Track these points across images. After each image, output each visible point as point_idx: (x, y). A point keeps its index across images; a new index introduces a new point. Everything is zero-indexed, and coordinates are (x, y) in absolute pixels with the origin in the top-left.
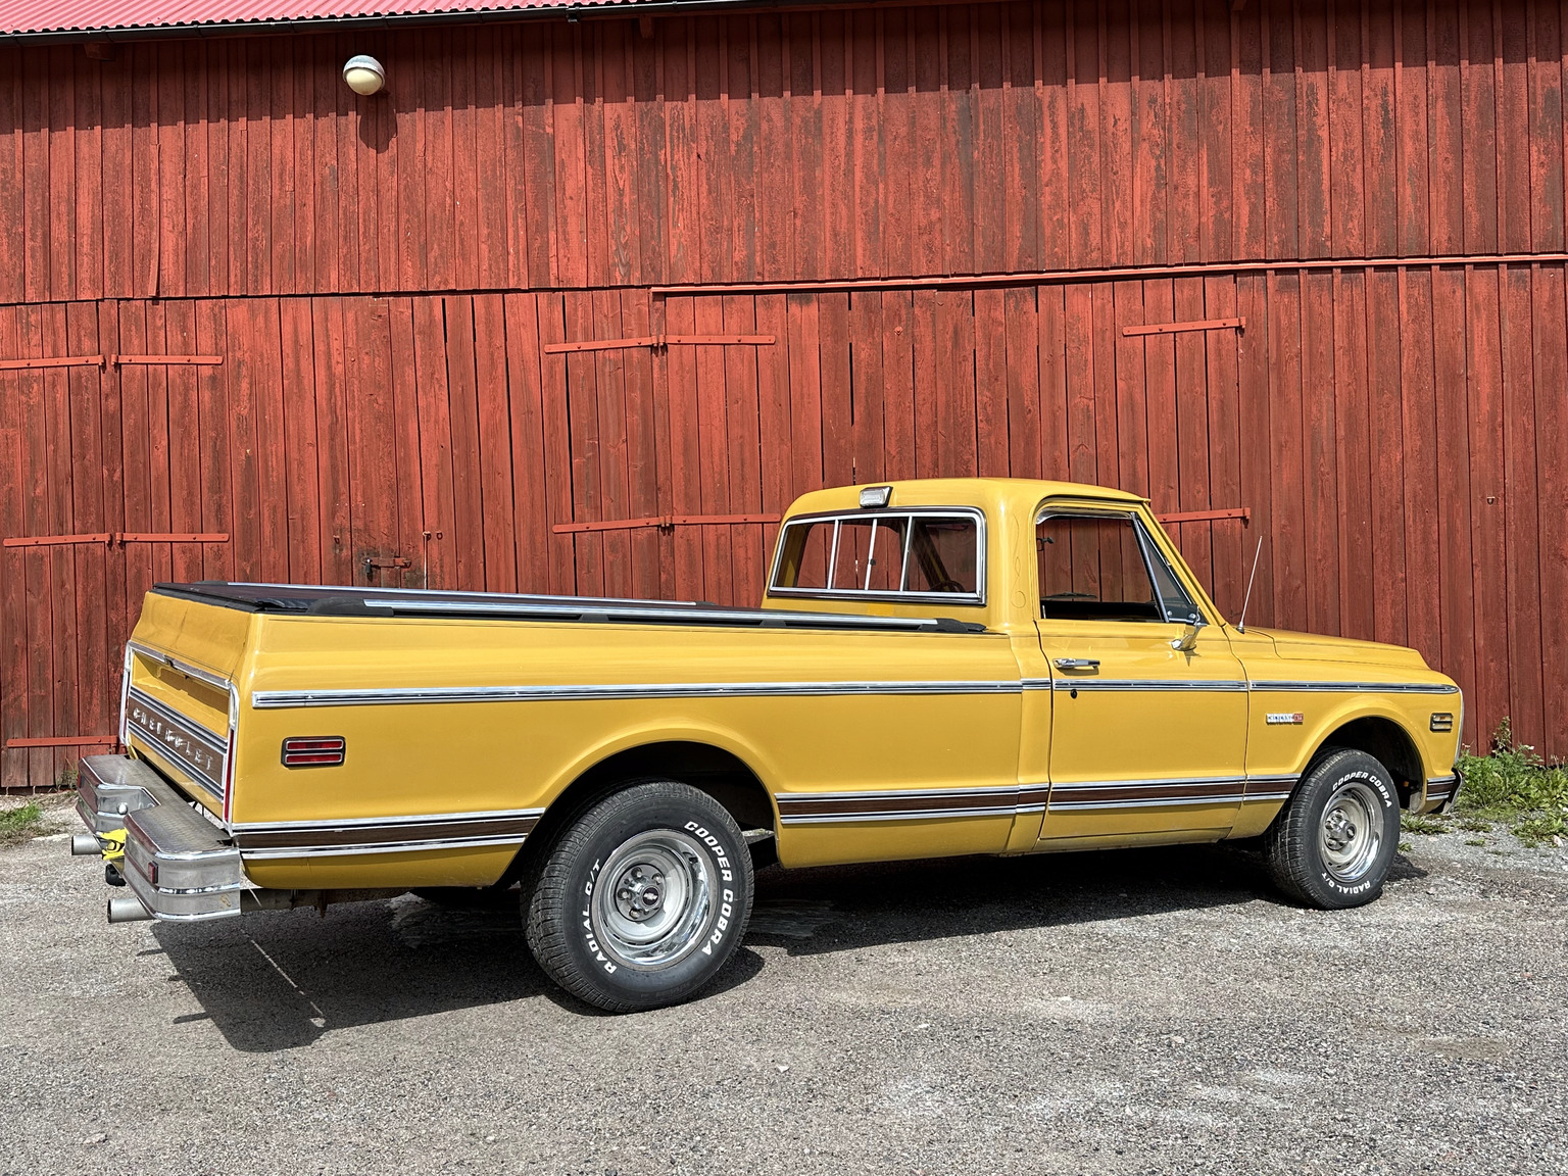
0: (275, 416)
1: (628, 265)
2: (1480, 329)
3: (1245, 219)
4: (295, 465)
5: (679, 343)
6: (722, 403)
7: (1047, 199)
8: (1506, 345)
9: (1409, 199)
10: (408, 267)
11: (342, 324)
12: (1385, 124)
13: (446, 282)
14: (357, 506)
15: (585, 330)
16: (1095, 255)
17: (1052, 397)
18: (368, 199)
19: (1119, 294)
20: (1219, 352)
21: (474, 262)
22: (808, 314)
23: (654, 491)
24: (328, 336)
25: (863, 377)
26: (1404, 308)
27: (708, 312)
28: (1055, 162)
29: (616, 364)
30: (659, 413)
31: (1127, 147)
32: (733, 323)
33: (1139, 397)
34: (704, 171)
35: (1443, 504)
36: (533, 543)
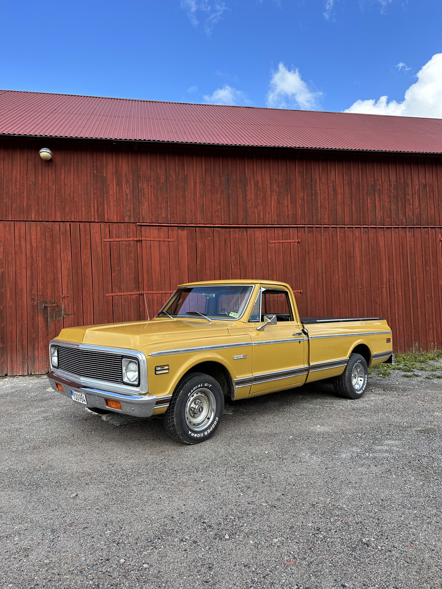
0: (12, 259)
1: (130, 217)
2: (357, 244)
3: (300, 213)
4: (19, 275)
5: (146, 240)
6: (159, 259)
7: (249, 205)
8: (363, 248)
9: (340, 210)
10: (58, 214)
11: (35, 231)
12: (334, 190)
13: (71, 218)
14: (40, 288)
15: (116, 235)
16: (262, 221)
17: (251, 259)
18: (45, 192)
19: (268, 231)
20: (293, 248)
21: (80, 213)
22: (184, 233)
23: (138, 284)
24: (31, 234)
25: (200, 252)
26: (338, 238)
27: (154, 232)
28: (251, 195)
29: (126, 245)
30: (140, 260)
31: (269, 193)
32: (162, 235)
33: (274, 260)
34: (152, 191)
35: (349, 289)
36: (99, 299)
